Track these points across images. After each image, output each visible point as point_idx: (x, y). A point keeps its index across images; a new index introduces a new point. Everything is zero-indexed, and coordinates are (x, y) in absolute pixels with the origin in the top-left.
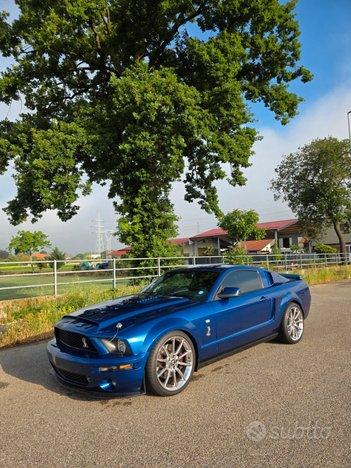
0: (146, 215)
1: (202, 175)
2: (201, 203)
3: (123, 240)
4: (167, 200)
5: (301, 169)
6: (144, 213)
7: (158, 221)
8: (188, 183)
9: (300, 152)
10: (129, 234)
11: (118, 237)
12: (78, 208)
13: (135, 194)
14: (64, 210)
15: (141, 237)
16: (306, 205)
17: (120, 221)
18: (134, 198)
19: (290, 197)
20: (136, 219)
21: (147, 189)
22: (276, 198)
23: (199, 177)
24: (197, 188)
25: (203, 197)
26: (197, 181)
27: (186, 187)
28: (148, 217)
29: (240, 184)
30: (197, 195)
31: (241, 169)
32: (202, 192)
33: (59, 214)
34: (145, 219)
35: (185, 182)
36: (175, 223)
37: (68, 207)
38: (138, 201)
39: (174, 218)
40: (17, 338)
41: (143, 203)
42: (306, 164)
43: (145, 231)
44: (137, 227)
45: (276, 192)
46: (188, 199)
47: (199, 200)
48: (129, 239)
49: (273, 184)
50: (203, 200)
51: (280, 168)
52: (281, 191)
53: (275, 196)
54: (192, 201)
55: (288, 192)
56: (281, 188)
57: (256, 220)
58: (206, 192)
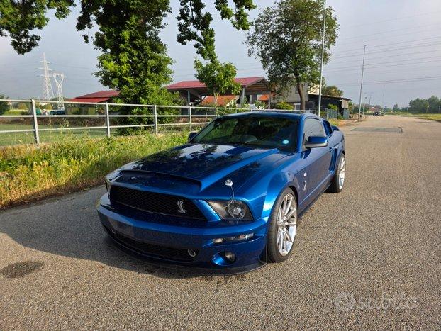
0: (136, 53)
1: (198, 13)
2: (196, 46)
3: (106, 81)
4: (157, 38)
5: (275, 26)
6: (133, 51)
7: (152, 62)
8: (182, 21)
9: (277, 8)
10: (114, 75)
11: (100, 78)
12: (39, 39)
13: (121, 24)
14: (19, 39)
15: (130, 79)
17: (102, 58)
18: (119, 31)
19: (263, 53)
20: (124, 57)
21: (137, 21)
23: (195, 15)
24: (192, 28)
25: (199, 39)
26: (193, 20)
27: (180, 25)
28: (138, 56)
29: (244, 29)
30: (192, 36)
31: (246, 11)
32: (199, 33)
33: (14, 44)
34: (135, 58)
35: (179, 19)
36: (169, 66)
37: (26, 36)
38: (126, 34)
39: (167, 61)
41: (132, 38)
42: (279, 21)
43: (134, 73)
44: (125, 68)
45: (250, 48)
46: (181, 40)
47: (195, 42)
48: (115, 81)
49: (248, 38)
50: (199, 42)
51: (256, 22)
52: (255, 46)
53: (249, 51)
54: (185, 44)
55: (261, 48)
56: (256, 43)
57: (234, 74)
58: (202, 34)
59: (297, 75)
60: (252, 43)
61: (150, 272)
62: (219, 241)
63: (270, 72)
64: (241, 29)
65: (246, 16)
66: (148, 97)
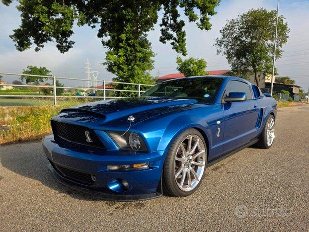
0: (129, 49)
1: (175, 21)
2: (172, 44)
3: (110, 69)
4: (146, 39)
5: (238, 32)
6: (127, 47)
7: (139, 55)
8: (164, 27)
9: (239, 19)
10: (115, 64)
11: (106, 66)
12: (73, 43)
13: (121, 30)
14: (62, 44)
15: (125, 67)
16: (239, 59)
17: (108, 53)
18: (120, 34)
19: (228, 52)
20: (121, 52)
21: (131, 27)
22: (218, 52)
23: (172, 22)
24: (170, 32)
25: (175, 39)
26: (171, 26)
27: (162, 30)
28: (131, 51)
29: (207, 29)
30: (170, 37)
31: (208, 16)
32: (175, 35)
33: (58, 46)
34: (129, 52)
35: (161, 25)
36: (151, 58)
37: (66, 42)
38: (123, 36)
39: (151, 54)
40: (19, 136)
41: (128, 39)
42: (241, 28)
43: (128, 62)
44: (122, 59)
45: (219, 48)
46: (162, 40)
47: (171, 41)
48: (115, 68)
49: (217, 42)
50: (174, 41)
51: (224, 30)
52: (222, 47)
53: (218, 51)
54: (165, 43)
55: (227, 48)
56: (223, 45)
57: (204, 67)
58: (177, 35)
59: (254, 66)
60: (220, 45)
61: (69, 193)
62: (115, 168)
63: (233, 65)
64: (204, 29)
65: (208, 19)
66: (135, 78)
